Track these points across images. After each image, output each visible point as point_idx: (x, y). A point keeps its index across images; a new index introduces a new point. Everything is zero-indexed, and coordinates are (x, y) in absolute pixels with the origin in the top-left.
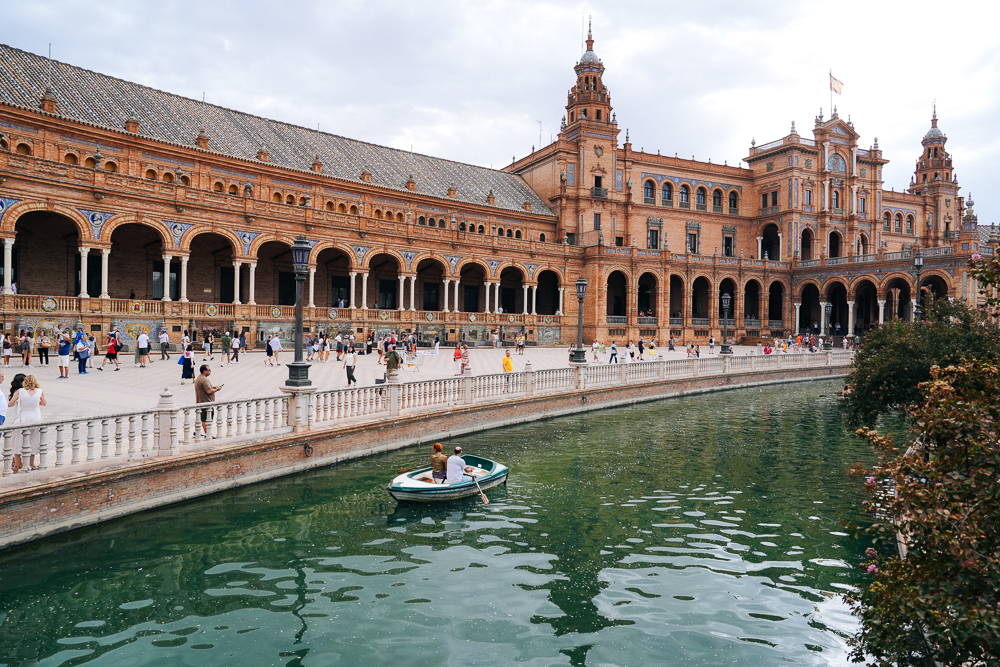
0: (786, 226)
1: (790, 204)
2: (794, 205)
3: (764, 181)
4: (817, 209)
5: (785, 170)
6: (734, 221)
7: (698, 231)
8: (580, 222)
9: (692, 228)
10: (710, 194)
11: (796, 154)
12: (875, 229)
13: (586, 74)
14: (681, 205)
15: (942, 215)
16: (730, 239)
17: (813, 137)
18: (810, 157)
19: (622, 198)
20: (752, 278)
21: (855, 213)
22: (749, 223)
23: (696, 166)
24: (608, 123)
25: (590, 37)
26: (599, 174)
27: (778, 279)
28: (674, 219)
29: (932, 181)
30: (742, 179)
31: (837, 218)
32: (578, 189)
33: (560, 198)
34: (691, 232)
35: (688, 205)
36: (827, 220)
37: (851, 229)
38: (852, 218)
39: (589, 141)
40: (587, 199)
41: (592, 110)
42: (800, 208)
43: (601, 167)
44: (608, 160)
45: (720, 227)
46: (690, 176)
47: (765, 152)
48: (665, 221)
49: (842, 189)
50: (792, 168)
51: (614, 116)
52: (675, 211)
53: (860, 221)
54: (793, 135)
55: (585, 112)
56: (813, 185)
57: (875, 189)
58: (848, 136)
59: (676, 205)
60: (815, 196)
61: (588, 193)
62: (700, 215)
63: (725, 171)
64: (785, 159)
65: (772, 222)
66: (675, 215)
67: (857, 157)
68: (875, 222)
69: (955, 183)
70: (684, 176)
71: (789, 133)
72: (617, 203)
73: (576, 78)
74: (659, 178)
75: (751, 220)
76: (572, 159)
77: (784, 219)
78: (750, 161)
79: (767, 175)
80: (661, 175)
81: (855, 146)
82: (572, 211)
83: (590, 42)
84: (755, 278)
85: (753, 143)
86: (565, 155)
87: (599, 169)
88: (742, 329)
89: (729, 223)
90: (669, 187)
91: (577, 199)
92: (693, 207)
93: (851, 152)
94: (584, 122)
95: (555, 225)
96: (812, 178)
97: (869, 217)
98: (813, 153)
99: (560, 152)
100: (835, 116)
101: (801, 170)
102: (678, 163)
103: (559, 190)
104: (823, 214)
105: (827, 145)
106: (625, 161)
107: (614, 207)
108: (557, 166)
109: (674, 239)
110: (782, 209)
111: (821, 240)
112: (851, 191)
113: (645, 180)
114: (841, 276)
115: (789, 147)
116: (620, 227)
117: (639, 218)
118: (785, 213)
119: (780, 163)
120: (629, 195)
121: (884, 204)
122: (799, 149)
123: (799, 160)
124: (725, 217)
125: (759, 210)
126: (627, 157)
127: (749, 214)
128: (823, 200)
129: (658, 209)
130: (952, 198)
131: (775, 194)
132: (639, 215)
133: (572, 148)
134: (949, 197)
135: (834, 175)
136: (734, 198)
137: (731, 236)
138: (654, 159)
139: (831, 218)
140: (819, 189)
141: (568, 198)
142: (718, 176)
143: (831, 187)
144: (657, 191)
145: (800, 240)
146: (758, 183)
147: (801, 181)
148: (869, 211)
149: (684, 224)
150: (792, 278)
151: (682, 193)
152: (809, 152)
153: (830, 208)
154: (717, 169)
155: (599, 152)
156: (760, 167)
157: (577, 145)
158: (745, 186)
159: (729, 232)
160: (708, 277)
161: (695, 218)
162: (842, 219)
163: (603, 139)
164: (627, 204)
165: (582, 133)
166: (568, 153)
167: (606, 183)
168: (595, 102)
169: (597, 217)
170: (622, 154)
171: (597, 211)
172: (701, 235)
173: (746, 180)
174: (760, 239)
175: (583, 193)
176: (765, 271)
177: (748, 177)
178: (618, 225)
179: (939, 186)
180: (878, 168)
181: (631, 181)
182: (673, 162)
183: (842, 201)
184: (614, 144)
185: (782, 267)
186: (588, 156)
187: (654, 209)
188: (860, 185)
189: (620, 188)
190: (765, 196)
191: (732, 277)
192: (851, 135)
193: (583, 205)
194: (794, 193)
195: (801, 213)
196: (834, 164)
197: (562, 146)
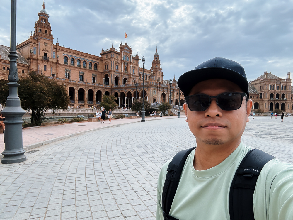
0: (110, 75)
1: (111, 69)
2: (113, 69)
3: (105, 61)
4: (120, 71)
5: (110, 58)
6: (96, 73)
7: (84, 75)
8: (38, 68)
9: (81, 73)
10: (88, 63)
11: (113, 53)
12: (137, 78)
13: (42, 17)
14: (78, 66)
15: (158, 76)
16: (95, 78)
17: (119, 49)
18: (118, 55)
19: (55, 61)
20: (99, 90)
21: (131, 73)
22: (101, 74)
23: (83, 54)
24: (50, 35)
25: (44, 4)
26: (46, 52)
27: (108, 91)
28: (75, 70)
29: (155, 67)
30: (99, 60)
31: (126, 74)
32: (37, 56)
33: (30, 58)
34: (81, 75)
35: (80, 66)
36: (123, 74)
37: (130, 78)
38: (130, 75)
39: (42, 40)
40: (41, 60)
41: (44, 30)
42: (114, 70)
43: (47, 50)
44: (49, 48)
45: (91, 74)
46: (81, 57)
47: (105, 52)
48: (71, 70)
49: (128, 66)
50: (112, 58)
51: (52, 33)
52: (75, 67)
53: (133, 76)
54: (113, 48)
55: (41, 30)
56: (119, 64)
57: (137, 67)
58: (129, 50)
59: (76, 66)
60: (119, 67)
61: (41, 58)
62: (84, 69)
63: (93, 57)
64: (110, 55)
65: (107, 73)
66: (75, 69)
67: (132, 57)
68: (137, 76)
69: (161, 68)
70: (79, 57)
71: (112, 47)
72: (53, 63)
73: (39, 18)
74: (69, 56)
75: (102, 73)
76: (35, 46)
77: (110, 73)
78: (102, 55)
79: (106, 59)
80: (70, 55)
81: (131, 54)
82: (35, 63)
83: (44, 6)
84: (100, 90)
85: (103, 49)
86: (32, 44)
87: (46, 50)
88: (95, 105)
89: (94, 73)
90: (73, 60)
91: (37, 60)
92: (82, 67)
93: (130, 55)
94: (40, 33)
95: (29, 68)
96: (119, 61)
97: (135, 75)
98: (119, 54)
99: (30, 42)
100: (126, 44)
101: (115, 59)
102: (76, 52)
103: (30, 56)
104: (121, 73)
105: (123, 52)
106: (56, 49)
107: (52, 64)
108: (30, 47)
109: (75, 76)
110: (110, 70)
111: (121, 80)
112: (130, 67)
113: (64, 56)
114: (124, 90)
115: (112, 51)
116: (54, 71)
117: (62, 69)
118: (110, 71)
119: (109, 56)
120: (58, 60)
121: (139, 71)
122: (114, 52)
123: (115, 56)
124: (93, 71)
125: (104, 70)
126: (57, 47)
127: (101, 71)
128: (122, 68)
129: (69, 66)
130: (160, 72)
131: (108, 65)
132: (62, 67)
133: (36, 42)
134: (159, 72)
135: (125, 61)
136: (96, 65)
137: (95, 77)
138: (68, 50)
139: (124, 74)
140: (121, 65)
141: (33, 59)
142: (90, 58)
143: (124, 65)
144: (69, 60)
145: (114, 80)
146: (104, 61)
147: (115, 62)
148: (135, 73)
149: (79, 72)
150: (112, 91)
151: (78, 62)
152: (118, 54)
153: (124, 71)
154: (90, 56)
155: (46, 44)
156: (104, 57)
157: (37, 41)
158: (100, 62)
159: (94, 76)
160: (84, 88)
161: (83, 70)
162: (127, 75)
163: (48, 40)
164: (57, 63)
165: (39, 37)
166: (33, 43)
167: (49, 55)
168: (45, 27)
169: (45, 67)
170: (55, 46)
171: (45, 65)
172: (84, 76)
173: (100, 60)
174: (104, 79)
175: (39, 58)
176: (103, 88)
177: (101, 59)
178: (54, 70)
179: (157, 68)
180: (138, 61)
181: (58, 56)
182: (75, 52)
183: (128, 69)
184: (52, 42)
185: (108, 87)
186: (41, 45)
187: (67, 66)
188: (133, 65)
189: (54, 58)
190: (105, 66)
191: (92, 89)
192: (130, 50)
193: (39, 62)
194: (113, 65)
195: (115, 72)
196: (125, 58)
197: (31, 40)
